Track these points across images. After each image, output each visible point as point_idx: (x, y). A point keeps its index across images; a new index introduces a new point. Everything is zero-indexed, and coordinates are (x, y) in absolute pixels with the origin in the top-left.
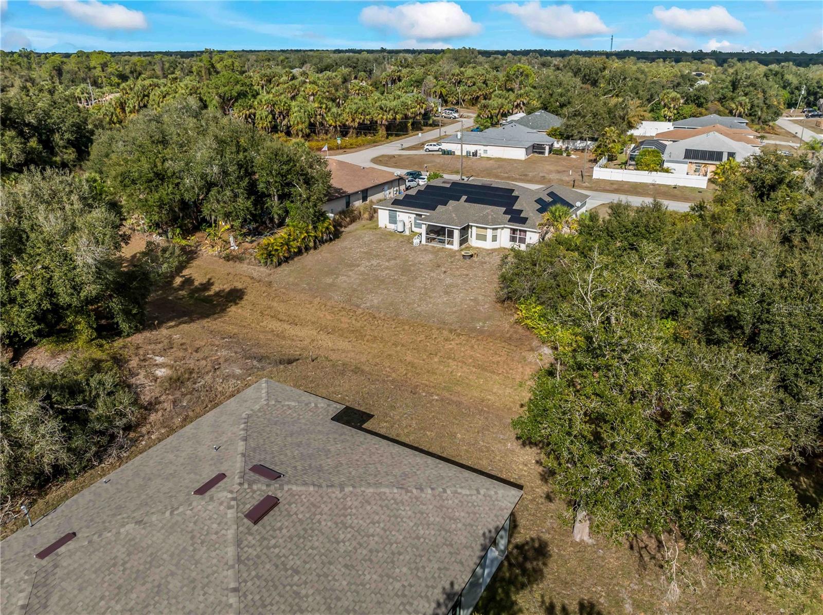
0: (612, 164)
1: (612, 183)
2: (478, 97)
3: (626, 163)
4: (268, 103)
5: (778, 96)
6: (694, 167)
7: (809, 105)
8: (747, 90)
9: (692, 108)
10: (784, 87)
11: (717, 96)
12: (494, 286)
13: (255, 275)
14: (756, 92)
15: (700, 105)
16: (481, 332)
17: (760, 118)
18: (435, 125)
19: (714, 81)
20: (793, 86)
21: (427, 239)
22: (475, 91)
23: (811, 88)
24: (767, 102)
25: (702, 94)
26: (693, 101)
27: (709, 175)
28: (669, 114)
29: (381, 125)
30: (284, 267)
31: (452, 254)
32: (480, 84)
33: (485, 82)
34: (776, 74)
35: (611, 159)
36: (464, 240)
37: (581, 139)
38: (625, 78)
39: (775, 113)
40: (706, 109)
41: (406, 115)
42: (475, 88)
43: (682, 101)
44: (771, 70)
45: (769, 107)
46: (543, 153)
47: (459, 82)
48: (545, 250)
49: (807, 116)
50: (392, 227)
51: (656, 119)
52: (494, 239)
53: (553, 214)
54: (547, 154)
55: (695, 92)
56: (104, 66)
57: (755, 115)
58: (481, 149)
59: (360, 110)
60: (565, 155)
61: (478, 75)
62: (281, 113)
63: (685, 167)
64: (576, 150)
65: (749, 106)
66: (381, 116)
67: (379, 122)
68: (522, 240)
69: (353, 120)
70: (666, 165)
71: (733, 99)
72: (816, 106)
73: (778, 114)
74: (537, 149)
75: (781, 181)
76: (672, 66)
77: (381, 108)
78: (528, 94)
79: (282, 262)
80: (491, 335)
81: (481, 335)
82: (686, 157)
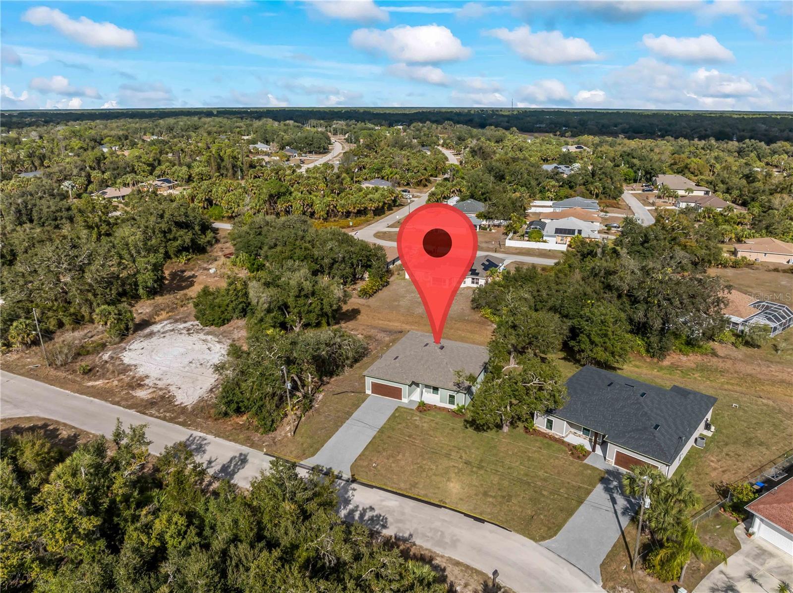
0: (516, 236)
1: (516, 248)
3: (523, 236)
4: (300, 199)
6: (560, 239)
7: (646, 181)
9: (565, 191)
10: (631, 168)
11: (582, 181)
12: (469, 304)
13: (360, 303)
15: (571, 188)
16: (468, 320)
18: (401, 205)
23: (647, 169)
25: (573, 179)
26: (567, 185)
27: (568, 243)
28: (551, 195)
29: (371, 209)
30: (371, 299)
35: (515, 233)
37: (497, 218)
40: (575, 192)
41: (384, 202)
42: (419, 174)
48: (490, 288)
51: (543, 199)
52: (465, 283)
53: (491, 271)
54: (478, 231)
60: (488, 230)
62: (307, 205)
63: (555, 239)
64: (495, 226)
65: (602, 188)
66: (370, 204)
67: (369, 208)
68: (477, 283)
69: (354, 208)
70: (545, 238)
71: (592, 183)
72: (650, 182)
73: (621, 191)
77: (371, 200)
78: (459, 183)
79: (370, 296)
80: (472, 321)
81: (469, 322)
82: (556, 232)
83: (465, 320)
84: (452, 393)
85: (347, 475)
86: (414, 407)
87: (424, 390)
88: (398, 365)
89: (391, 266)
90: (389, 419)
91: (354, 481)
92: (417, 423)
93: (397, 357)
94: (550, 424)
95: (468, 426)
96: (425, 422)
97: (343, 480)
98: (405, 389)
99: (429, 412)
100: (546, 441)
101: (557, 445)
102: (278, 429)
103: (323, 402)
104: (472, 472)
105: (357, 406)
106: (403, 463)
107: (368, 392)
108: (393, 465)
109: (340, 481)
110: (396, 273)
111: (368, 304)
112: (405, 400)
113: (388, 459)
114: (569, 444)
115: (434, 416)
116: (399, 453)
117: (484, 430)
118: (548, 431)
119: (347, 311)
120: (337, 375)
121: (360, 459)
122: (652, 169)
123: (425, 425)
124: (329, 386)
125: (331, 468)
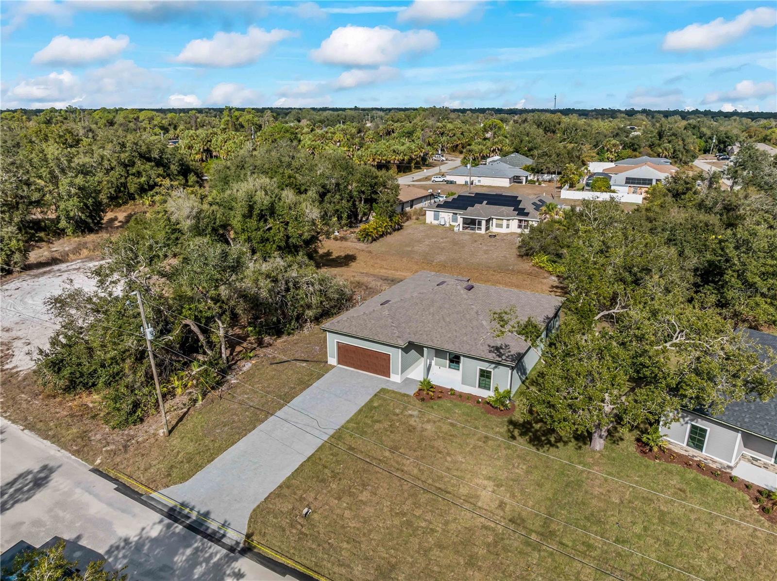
0: (573, 188)
1: (575, 200)
2: (457, 145)
3: (583, 188)
4: (310, 147)
5: (693, 143)
6: (632, 189)
7: (720, 151)
8: (670, 138)
9: (629, 152)
10: (701, 138)
11: (647, 143)
12: (515, 252)
13: (358, 247)
14: (677, 140)
15: (634, 150)
16: (513, 271)
17: (681, 160)
18: (430, 166)
19: (644, 132)
20: (707, 136)
21: (463, 227)
22: (455, 141)
23: (721, 138)
24: (686, 147)
25: (636, 141)
26: (629, 147)
27: (644, 195)
28: (611, 156)
29: (394, 163)
30: (374, 243)
31: (481, 235)
32: (459, 135)
33: (462, 134)
34: (694, 127)
35: (572, 185)
36: (487, 228)
37: (549, 173)
38: (576, 130)
39: (693, 156)
40: (640, 153)
41: (411, 157)
42: (455, 138)
43: (621, 147)
44: (689, 124)
45: (687, 151)
46: (521, 182)
47: (442, 134)
49: (718, 160)
50: (436, 222)
51: (601, 160)
52: (508, 226)
54: (524, 183)
55: (630, 140)
56: (151, 119)
57: (677, 158)
58: (476, 180)
59: (379, 153)
60: (537, 184)
61: (457, 128)
63: (626, 189)
64: (545, 181)
65: (672, 150)
66: (394, 157)
67: (392, 162)
69: (374, 160)
70: (613, 188)
71: (659, 145)
72: (725, 151)
73: (694, 157)
74: (516, 179)
75: (688, 189)
76: (610, 121)
77: (394, 151)
78: (501, 142)
79: (374, 240)
80: (519, 272)
81: (513, 272)
82: (626, 183)
83: (508, 270)
84: (485, 366)
85: (234, 536)
86: (412, 391)
87: (433, 363)
88: (387, 313)
89: (408, 209)
90: (360, 411)
91: (247, 550)
92: (412, 422)
93: (387, 302)
94: (697, 438)
95: (516, 433)
96: (429, 421)
97: (224, 546)
98: (396, 356)
99: (440, 402)
100: (691, 474)
101: (720, 487)
102: (146, 420)
103: (249, 376)
104: (528, 544)
105: (304, 384)
106: (369, 510)
107: (332, 360)
108: (347, 513)
109: (215, 548)
110: (414, 217)
111: (369, 249)
112: (396, 378)
113: (339, 498)
114: (748, 486)
115: (448, 410)
116: (364, 485)
117: (549, 442)
118: (692, 452)
119: (338, 257)
120: (289, 334)
121: (279, 496)
122: (727, 137)
123: (429, 427)
124: (269, 350)
125: (207, 515)
